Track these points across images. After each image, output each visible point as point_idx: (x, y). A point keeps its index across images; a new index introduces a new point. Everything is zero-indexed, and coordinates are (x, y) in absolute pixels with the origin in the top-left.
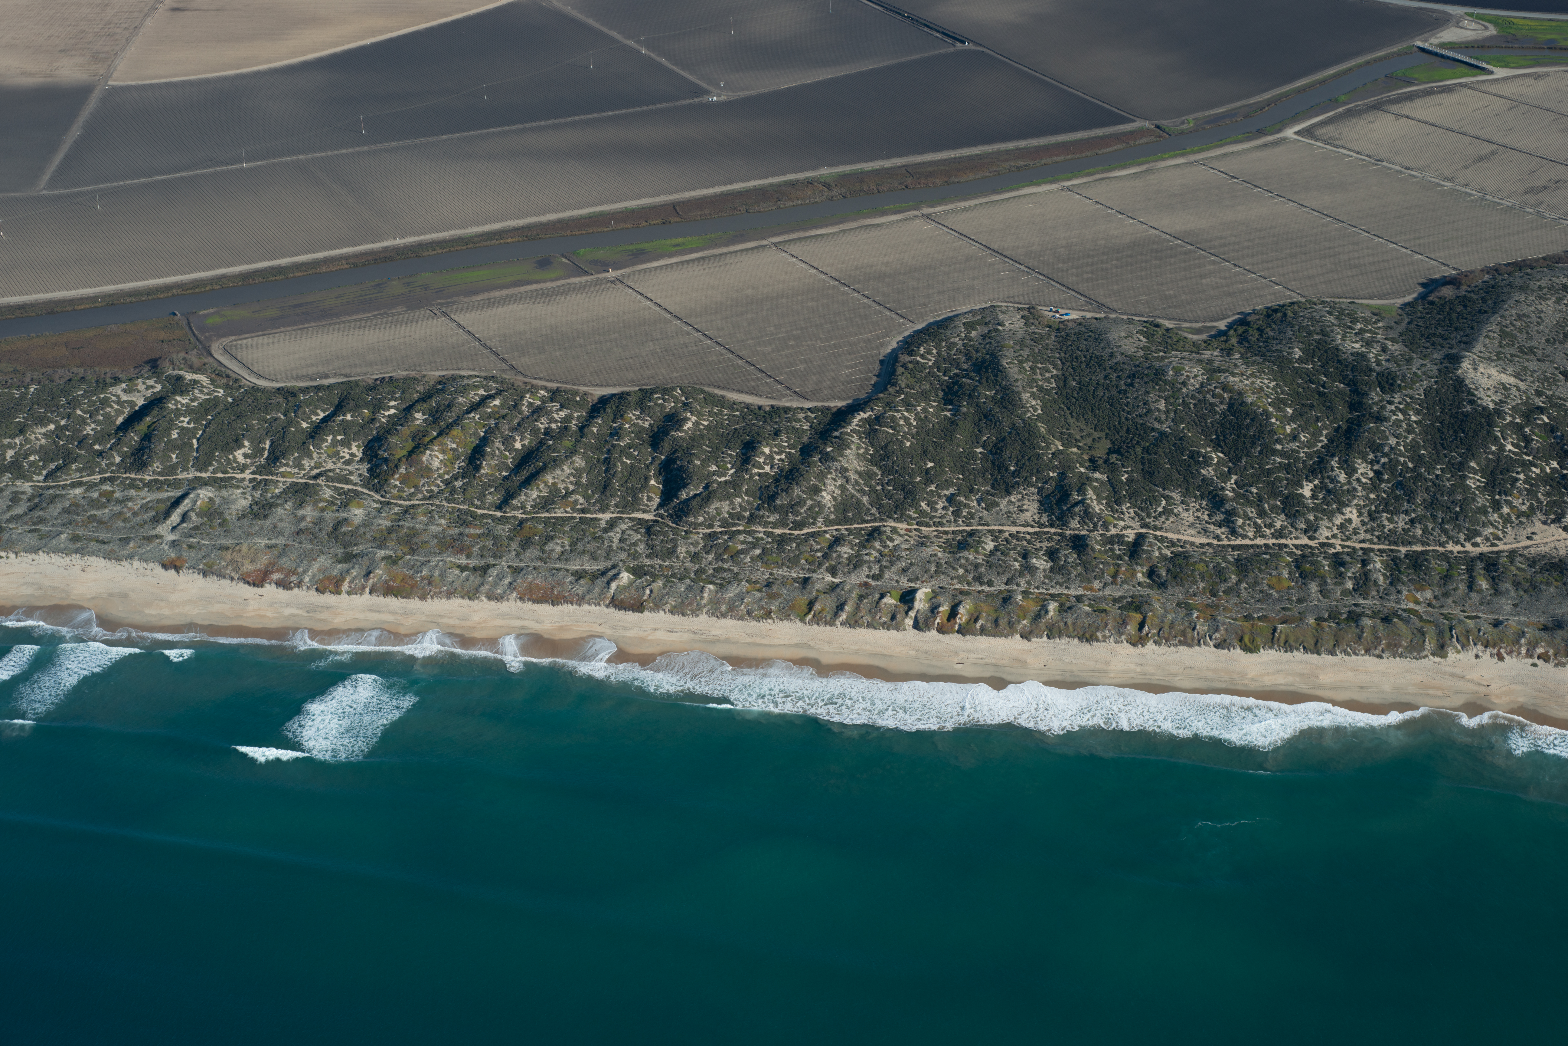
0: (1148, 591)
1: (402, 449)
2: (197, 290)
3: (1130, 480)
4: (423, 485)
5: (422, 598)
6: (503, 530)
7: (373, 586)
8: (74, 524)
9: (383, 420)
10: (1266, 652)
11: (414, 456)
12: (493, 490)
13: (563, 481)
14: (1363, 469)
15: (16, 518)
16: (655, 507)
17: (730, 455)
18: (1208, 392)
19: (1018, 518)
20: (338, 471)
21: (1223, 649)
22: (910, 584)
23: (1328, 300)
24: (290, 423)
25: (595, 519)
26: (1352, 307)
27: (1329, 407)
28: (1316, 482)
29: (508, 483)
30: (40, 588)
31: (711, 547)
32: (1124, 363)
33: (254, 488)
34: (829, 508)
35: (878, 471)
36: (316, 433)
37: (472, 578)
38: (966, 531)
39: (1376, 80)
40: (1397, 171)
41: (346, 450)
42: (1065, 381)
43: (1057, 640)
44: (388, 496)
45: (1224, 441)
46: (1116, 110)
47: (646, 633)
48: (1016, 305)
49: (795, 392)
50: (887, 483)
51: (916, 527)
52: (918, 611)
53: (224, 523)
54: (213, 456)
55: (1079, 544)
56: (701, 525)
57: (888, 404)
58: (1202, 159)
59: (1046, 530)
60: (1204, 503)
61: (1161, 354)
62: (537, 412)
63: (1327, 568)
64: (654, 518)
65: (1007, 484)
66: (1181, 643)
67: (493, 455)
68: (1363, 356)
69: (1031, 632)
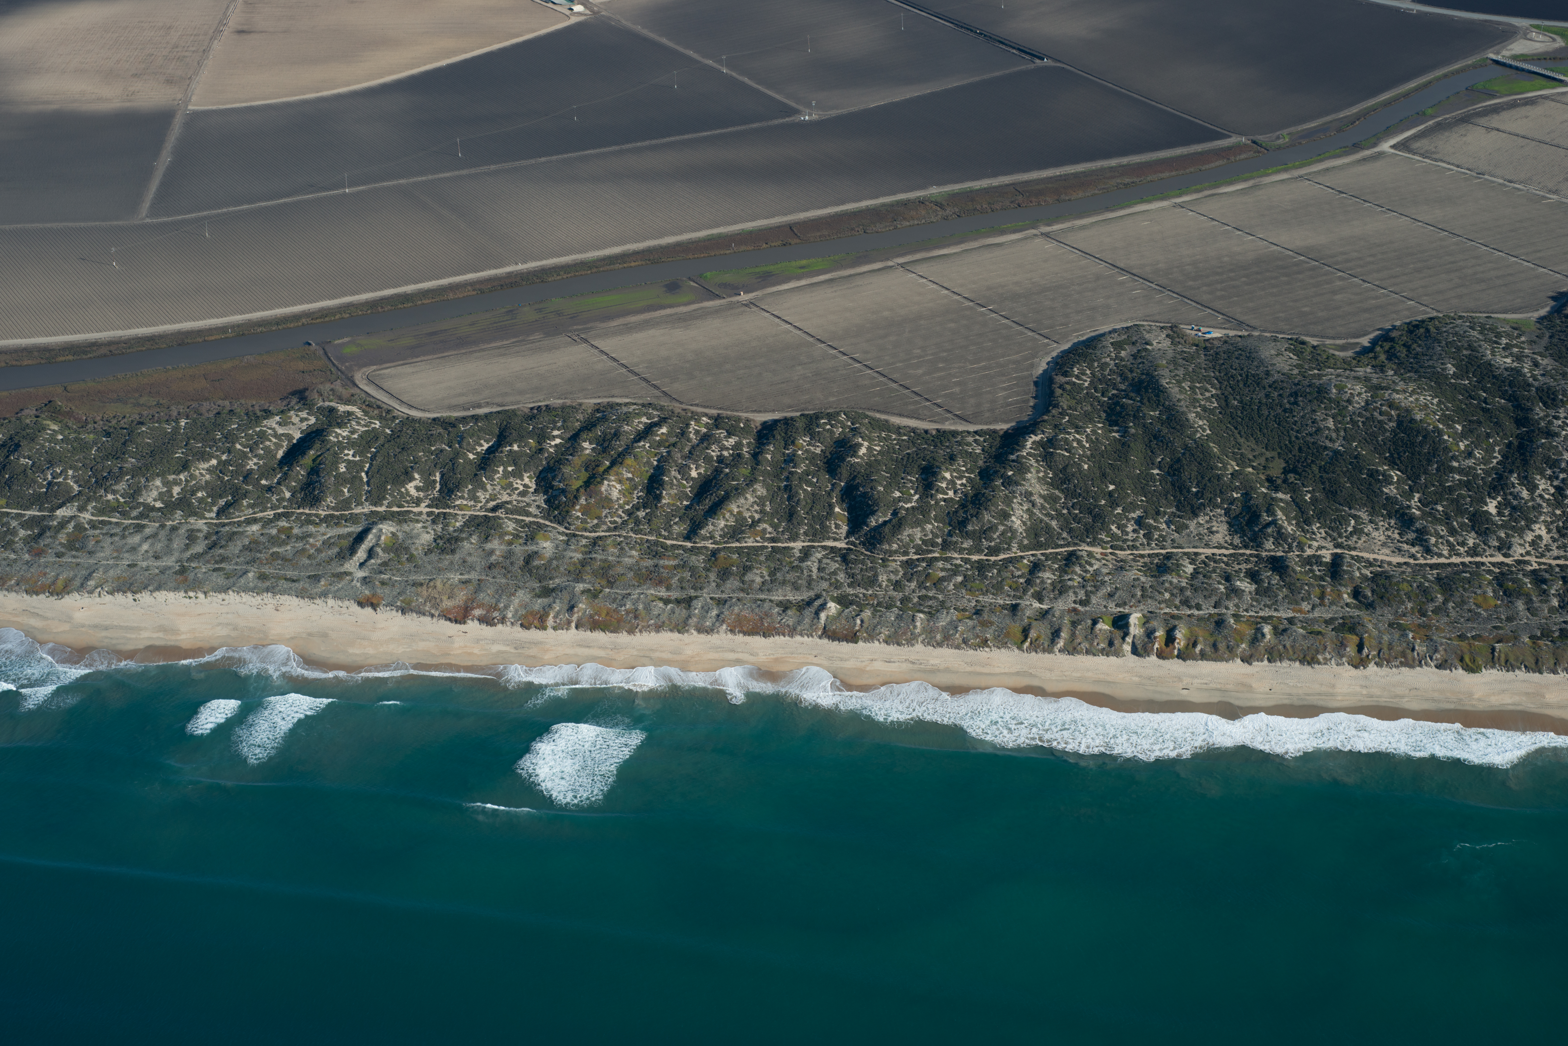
0: (1357, 613)
1: (577, 479)
2: (327, 319)
3: (1314, 500)
4: (606, 517)
5: (631, 632)
6: (698, 561)
7: (578, 620)
8: (258, 562)
9: (551, 450)
10: (1488, 671)
11: (592, 486)
12: (677, 519)
13: (748, 509)
14: (1543, 484)
15: (197, 557)
16: (844, 535)
17: (911, 481)
18: (1375, 409)
19: (1210, 540)
20: (515, 503)
21: (1445, 669)
22: (1119, 609)
23: (1465, 314)
24: (457, 455)
25: (788, 547)
26: (1491, 321)
27: (1496, 422)
28: (1499, 499)
29: (692, 513)
30: (235, 629)
31: (912, 574)
32: (1282, 381)
33: (434, 522)
34: (1021, 533)
35: (1060, 495)
36: (486, 464)
37: (677, 611)
38: (1162, 554)
39: (1458, 93)
40: (1500, 184)
41: (519, 481)
42: (1226, 401)
43: (1278, 664)
44: (572, 527)
45: (1399, 458)
46: (1209, 126)
47: (864, 664)
48: (1158, 324)
49: (957, 416)
50: (1072, 507)
51: (1110, 551)
52: (1134, 636)
53: (411, 558)
54: (386, 490)
55: (1278, 565)
56: (896, 552)
57: (1056, 426)
58: (1306, 174)
59: (1241, 551)
60: (1393, 522)
61: (1316, 372)
62: (706, 439)
63: (1529, 586)
64: (846, 546)
65: (1192, 507)
66: (1402, 664)
67: (672, 484)
68: (1518, 372)
69: (1251, 656)
